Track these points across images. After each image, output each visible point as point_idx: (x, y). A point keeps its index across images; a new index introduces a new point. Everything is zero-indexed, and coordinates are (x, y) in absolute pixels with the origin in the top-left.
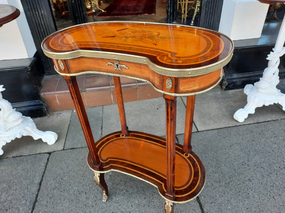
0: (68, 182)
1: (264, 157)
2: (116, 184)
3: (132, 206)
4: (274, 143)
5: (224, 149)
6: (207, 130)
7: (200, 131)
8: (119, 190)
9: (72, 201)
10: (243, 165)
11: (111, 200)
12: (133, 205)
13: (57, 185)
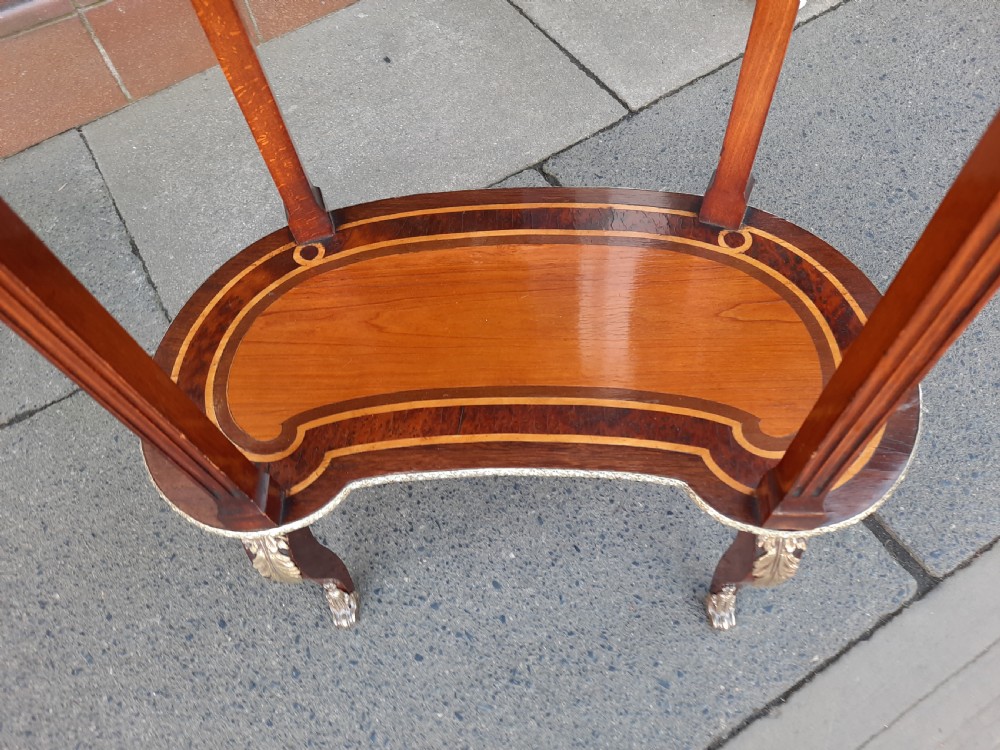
0: (93, 606)
1: (956, 137)
2: (363, 511)
3: (496, 585)
4: (968, 58)
5: (781, 157)
6: (667, 95)
7: (641, 109)
8: (393, 535)
9: (167, 696)
10: (891, 201)
11: (380, 601)
12: (497, 574)
13: (31, 648)
